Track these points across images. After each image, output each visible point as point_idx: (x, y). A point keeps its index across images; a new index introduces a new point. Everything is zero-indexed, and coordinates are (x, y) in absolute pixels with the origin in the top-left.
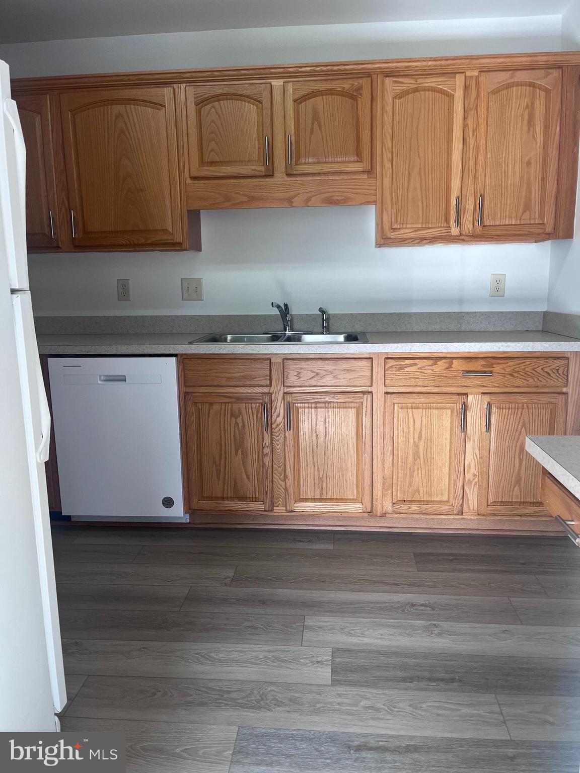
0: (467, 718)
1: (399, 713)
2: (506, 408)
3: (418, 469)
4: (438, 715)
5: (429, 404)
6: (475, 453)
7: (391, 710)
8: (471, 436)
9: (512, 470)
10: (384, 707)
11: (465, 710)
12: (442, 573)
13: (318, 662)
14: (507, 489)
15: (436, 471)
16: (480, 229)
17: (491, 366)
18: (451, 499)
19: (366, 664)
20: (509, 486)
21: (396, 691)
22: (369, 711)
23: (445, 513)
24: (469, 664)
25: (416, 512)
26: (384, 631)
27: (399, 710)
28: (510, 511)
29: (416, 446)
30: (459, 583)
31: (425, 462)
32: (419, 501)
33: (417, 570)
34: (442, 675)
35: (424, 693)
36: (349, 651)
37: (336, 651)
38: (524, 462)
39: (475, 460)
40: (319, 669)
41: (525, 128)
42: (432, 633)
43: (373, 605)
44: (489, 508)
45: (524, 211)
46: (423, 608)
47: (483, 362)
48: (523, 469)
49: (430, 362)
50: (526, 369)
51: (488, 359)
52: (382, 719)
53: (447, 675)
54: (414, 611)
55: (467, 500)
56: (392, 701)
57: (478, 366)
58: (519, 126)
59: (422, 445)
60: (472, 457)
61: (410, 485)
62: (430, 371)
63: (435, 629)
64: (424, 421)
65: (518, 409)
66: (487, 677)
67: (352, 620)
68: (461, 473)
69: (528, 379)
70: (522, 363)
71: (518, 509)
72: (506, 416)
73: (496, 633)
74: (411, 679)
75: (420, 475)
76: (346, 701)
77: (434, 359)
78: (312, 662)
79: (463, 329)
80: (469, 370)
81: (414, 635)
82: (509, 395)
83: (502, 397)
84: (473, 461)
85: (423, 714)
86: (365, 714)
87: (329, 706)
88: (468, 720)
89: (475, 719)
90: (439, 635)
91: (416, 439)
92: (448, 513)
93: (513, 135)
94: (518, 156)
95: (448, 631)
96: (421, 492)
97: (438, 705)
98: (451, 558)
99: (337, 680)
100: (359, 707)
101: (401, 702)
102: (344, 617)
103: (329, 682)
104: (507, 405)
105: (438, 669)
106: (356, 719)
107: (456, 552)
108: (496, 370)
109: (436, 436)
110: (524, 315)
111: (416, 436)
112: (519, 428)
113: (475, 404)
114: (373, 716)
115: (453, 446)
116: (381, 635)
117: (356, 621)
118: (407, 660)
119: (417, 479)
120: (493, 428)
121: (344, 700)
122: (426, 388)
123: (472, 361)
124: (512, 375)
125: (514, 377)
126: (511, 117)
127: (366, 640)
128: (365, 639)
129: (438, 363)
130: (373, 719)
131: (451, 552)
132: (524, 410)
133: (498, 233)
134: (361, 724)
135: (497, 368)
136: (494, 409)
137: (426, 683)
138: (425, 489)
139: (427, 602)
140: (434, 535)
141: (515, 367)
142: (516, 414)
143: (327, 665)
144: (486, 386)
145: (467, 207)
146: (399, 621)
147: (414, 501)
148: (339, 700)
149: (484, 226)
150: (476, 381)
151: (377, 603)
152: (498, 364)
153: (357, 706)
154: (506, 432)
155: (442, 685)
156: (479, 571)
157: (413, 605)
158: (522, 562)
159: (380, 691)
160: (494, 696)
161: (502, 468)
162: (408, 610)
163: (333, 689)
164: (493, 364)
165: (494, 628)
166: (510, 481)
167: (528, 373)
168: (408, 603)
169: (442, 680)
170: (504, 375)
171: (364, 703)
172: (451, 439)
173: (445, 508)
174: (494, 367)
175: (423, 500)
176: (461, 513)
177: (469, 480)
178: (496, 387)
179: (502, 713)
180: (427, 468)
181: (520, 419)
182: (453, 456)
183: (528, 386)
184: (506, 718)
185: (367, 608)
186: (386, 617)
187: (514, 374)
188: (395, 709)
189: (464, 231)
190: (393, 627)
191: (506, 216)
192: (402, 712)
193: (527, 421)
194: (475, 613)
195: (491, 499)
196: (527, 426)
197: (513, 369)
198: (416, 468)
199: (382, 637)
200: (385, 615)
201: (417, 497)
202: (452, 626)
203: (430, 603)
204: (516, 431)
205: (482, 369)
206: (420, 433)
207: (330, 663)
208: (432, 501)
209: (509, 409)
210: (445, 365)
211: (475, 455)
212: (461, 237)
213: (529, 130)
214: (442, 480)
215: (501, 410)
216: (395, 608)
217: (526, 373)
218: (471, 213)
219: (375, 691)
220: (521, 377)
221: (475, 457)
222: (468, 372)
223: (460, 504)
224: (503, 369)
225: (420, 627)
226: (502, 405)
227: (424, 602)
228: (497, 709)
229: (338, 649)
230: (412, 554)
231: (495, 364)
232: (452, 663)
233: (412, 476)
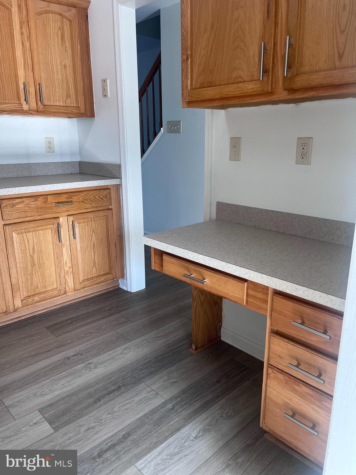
0: (140, 402)
1: (105, 422)
2: (82, 223)
3: (35, 272)
4: (126, 409)
5: (37, 228)
6: (69, 254)
7: (101, 423)
8: (64, 244)
9: (90, 259)
10: (96, 424)
11: (137, 399)
12: (71, 332)
13: (35, 424)
14: (89, 271)
15: (47, 271)
16: (42, 107)
17: (71, 198)
18: (58, 286)
19: (67, 407)
20: (90, 268)
21: (95, 412)
22: (89, 432)
23: (56, 296)
24: (122, 374)
25: (38, 301)
26: (63, 382)
27: (105, 420)
28: (93, 283)
29: (32, 257)
30: (85, 334)
31: (40, 267)
32: (38, 294)
33: (55, 337)
34: (113, 388)
35: (110, 403)
36: (50, 405)
37: (42, 411)
38: (96, 252)
39: (68, 258)
40: (40, 427)
41: (60, 42)
42: (91, 369)
43: (44, 370)
44: (81, 284)
45: (67, 98)
46: (75, 357)
47: (66, 196)
48: (96, 256)
49: (33, 199)
50: (91, 197)
51: (69, 194)
52: (99, 431)
53: (115, 386)
54: (72, 361)
55: (67, 284)
56: (98, 417)
57: (63, 198)
58: (56, 40)
59: (35, 257)
60: (67, 256)
61: (32, 284)
62: (34, 206)
63: (91, 365)
64: (35, 240)
65: (89, 222)
66: (134, 376)
67: (37, 386)
68: (62, 268)
69: (92, 203)
70: (88, 194)
71: (96, 280)
72: (83, 227)
73: (122, 352)
74: (99, 400)
75: (37, 276)
76: (71, 435)
77: (34, 197)
78: (31, 426)
79: (33, 174)
80: (58, 201)
81: (82, 374)
82: (84, 214)
83: (79, 216)
84: (68, 259)
85: (118, 414)
86: (88, 435)
87: (63, 444)
88: (141, 403)
89: (143, 400)
90: (95, 367)
91: (31, 253)
92: (58, 295)
93: (53, 45)
94: (58, 61)
95: (99, 363)
96: (39, 287)
97: (122, 404)
98: (70, 321)
99: (56, 427)
100: (82, 432)
101: (102, 415)
102: (31, 386)
103: (53, 431)
104: (83, 220)
105: (108, 386)
106: (86, 441)
107: (70, 317)
108: (74, 200)
109: (44, 248)
110: (69, 164)
111: (31, 251)
112: (91, 233)
113: (64, 223)
114: (94, 433)
115: (55, 252)
116: (63, 385)
117: (40, 385)
118: (88, 391)
119: (36, 280)
120: (77, 236)
121: (70, 435)
122: (32, 217)
123: (59, 196)
124: (83, 202)
125: (85, 203)
126: (51, 33)
127: (56, 393)
128: (54, 393)
129: (39, 199)
130: (95, 434)
131: (67, 318)
132: (92, 222)
133: (54, 110)
134: (90, 441)
135: (75, 199)
136: (76, 224)
137: (108, 397)
138: (42, 285)
139: (75, 353)
140: (48, 312)
141: (84, 197)
142: (88, 225)
143: (42, 422)
144: (70, 211)
145: (31, 91)
146: (67, 371)
147: (36, 294)
148: (67, 437)
149: (44, 105)
150: (64, 208)
151: (46, 367)
152: (75, 196)
153: (79, 433)
154: (85, 237)
155: (116, 393)
156: (91, 322)
157: (68, 358)
158: (108, 309)
159: (87, 417)
160: (143, 383)
161: (85, 259)
162: (67, 363)
163: (58, 433)
164: (72, 196)
165: (119, 350)
166: (90, 265)
167: (92, 200)
168: (65, 358)
169: (115, 390)
170: (79, 202)
171: (83, 429)
172: (53, 248)
173: (56, 293)
174: (73, 198)
175: (41, 292)
176: (65, 293)
177: (67, 271)
178: (75, 210)
179: (153, 390)
180: (41, 270)
181: (91, 228)
182: (56, 258)
183: (93, 207)
184: (156, 391)
185: (42, 374)
186: (58, 373)
187: (85, 201)
188: (103, 421)
189: (32, 108)
190: (66, 376)
191: (57, 100)
192: (107, 420)
193: (94, 228)
194: (105, 347)
195: (81, 279)
196: (95, 231)
197: (84, 198)
198: (34, 272)
199: (63, 386)
200: (55, 372)
201: (37, 291)
202: (99, 359)
203: (78, 352)
204: (90, 235)
205: (66, 200)
206: (33, 248)
207: (43, 419)
208: (47, 291)
209: (84, 223)
210: (43, 200)
211: (68, 255)
212: (30, 112)
213: (63, 45)
214: (51, 275)
215: (80, 224)
216: (59, 365)
217: (90, 200)
218: (34, 95)
219: (84, 418)
220: (89, 202)
221: (69, 256)
222: (58, 203)
223: (64, 287)
224: (78, 198)
225: (82, 368)
226: (80, 221)
227: (73, 354)
228: (149, 389)
229: (42, 408)
230: (45, 328)
231: (73, 196)
232: (113, 378)
233: (32, 278)
